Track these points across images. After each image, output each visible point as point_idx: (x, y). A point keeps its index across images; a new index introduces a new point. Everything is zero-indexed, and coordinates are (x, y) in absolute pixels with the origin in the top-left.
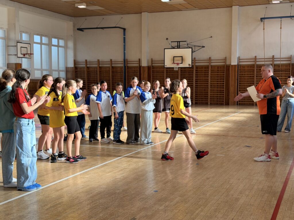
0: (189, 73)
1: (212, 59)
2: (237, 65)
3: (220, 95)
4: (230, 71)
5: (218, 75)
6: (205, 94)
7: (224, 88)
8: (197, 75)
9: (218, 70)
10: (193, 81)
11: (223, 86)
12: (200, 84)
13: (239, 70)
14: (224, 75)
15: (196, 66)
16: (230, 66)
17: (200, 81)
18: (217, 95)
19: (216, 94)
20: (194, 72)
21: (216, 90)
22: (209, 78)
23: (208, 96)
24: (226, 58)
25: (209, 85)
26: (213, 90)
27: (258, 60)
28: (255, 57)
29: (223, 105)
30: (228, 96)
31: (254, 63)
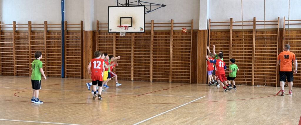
0: (145, 40)
1: (175, 21)
2: (206, 30)
3: (185, 69)
4: (197, 39)
5: (182, 43)
6: (166, 69)
7: (189, 61)
8: (156, 43)
9: (182, 37)
10: (150, 51)
11: (189, 58)
12: (159, 54)
13: (209, 37)
14: (190, 43)
15: (154, 31)
16: (197, 32)
17: (160, 51)
18: (182, 69)
19: (179, 69)
20: (152, 38)
21: (180, 63)
22: (171, 47)
23: (169, 72)
24: (192, 20)
25: (171, 56)
26: (176, 63)
27: (234, 24)
28: (231, 19)
29: (189, 83)
30: (195, 71)
31: (229, 28)
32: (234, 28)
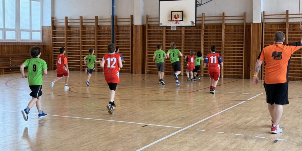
0: (195, 34)
1: (227, 14)
2: (260, 23)
3: (238, 64)
4: (250, 32)
5: (234, 37)
7: (242, 55)
8: (207, 37)
9: (235, 31)
10: (200, 45)
11: (242, 52)
13: (264, 30)
14: (243, 37)
15: (205, 24)
16: (251, 25)
18: (234, 64)
19: (232, 64)
20: (203, 32)
21: (232, 58)
22: (223, 41)
24: (245, 13)
26: (228, 58)
27: (290, 16)
28: (287, 11)
29: (242, 78)
30: (248, 66)
31: (285, 21)
32: (290, 21)
